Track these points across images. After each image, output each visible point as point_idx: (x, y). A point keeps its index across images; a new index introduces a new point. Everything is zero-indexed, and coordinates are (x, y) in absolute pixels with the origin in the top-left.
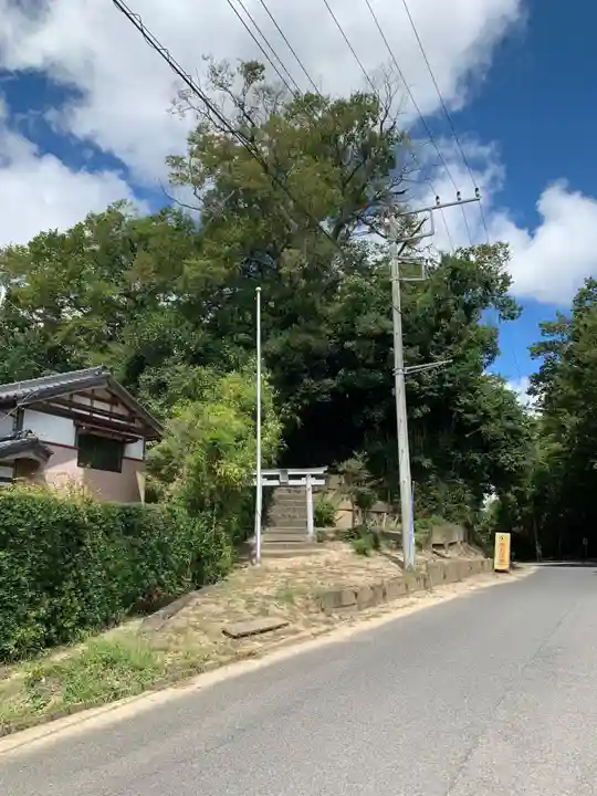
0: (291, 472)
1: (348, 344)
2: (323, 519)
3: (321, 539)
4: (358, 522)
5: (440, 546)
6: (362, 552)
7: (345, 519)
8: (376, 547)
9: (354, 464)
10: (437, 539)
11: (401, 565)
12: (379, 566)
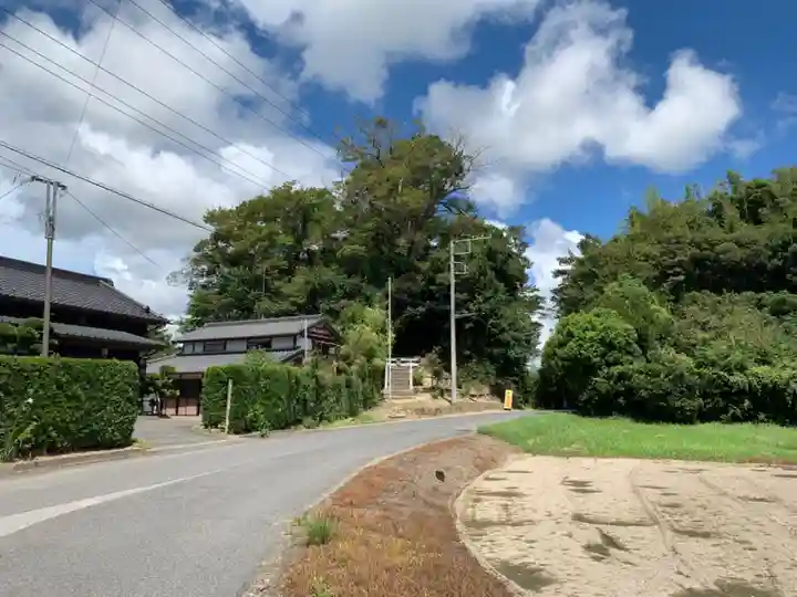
0: (403, 359)
1: (432, 288)
2: (417, 382)
3: (416, 392)
4: (435, 383)
5: (473, 396)
6: (435, 397)
7: (428, 382)
8: (442, 395)
9: (433, 356)
10: (473, 392)
11: (450, 402)
12: (442, 403)
